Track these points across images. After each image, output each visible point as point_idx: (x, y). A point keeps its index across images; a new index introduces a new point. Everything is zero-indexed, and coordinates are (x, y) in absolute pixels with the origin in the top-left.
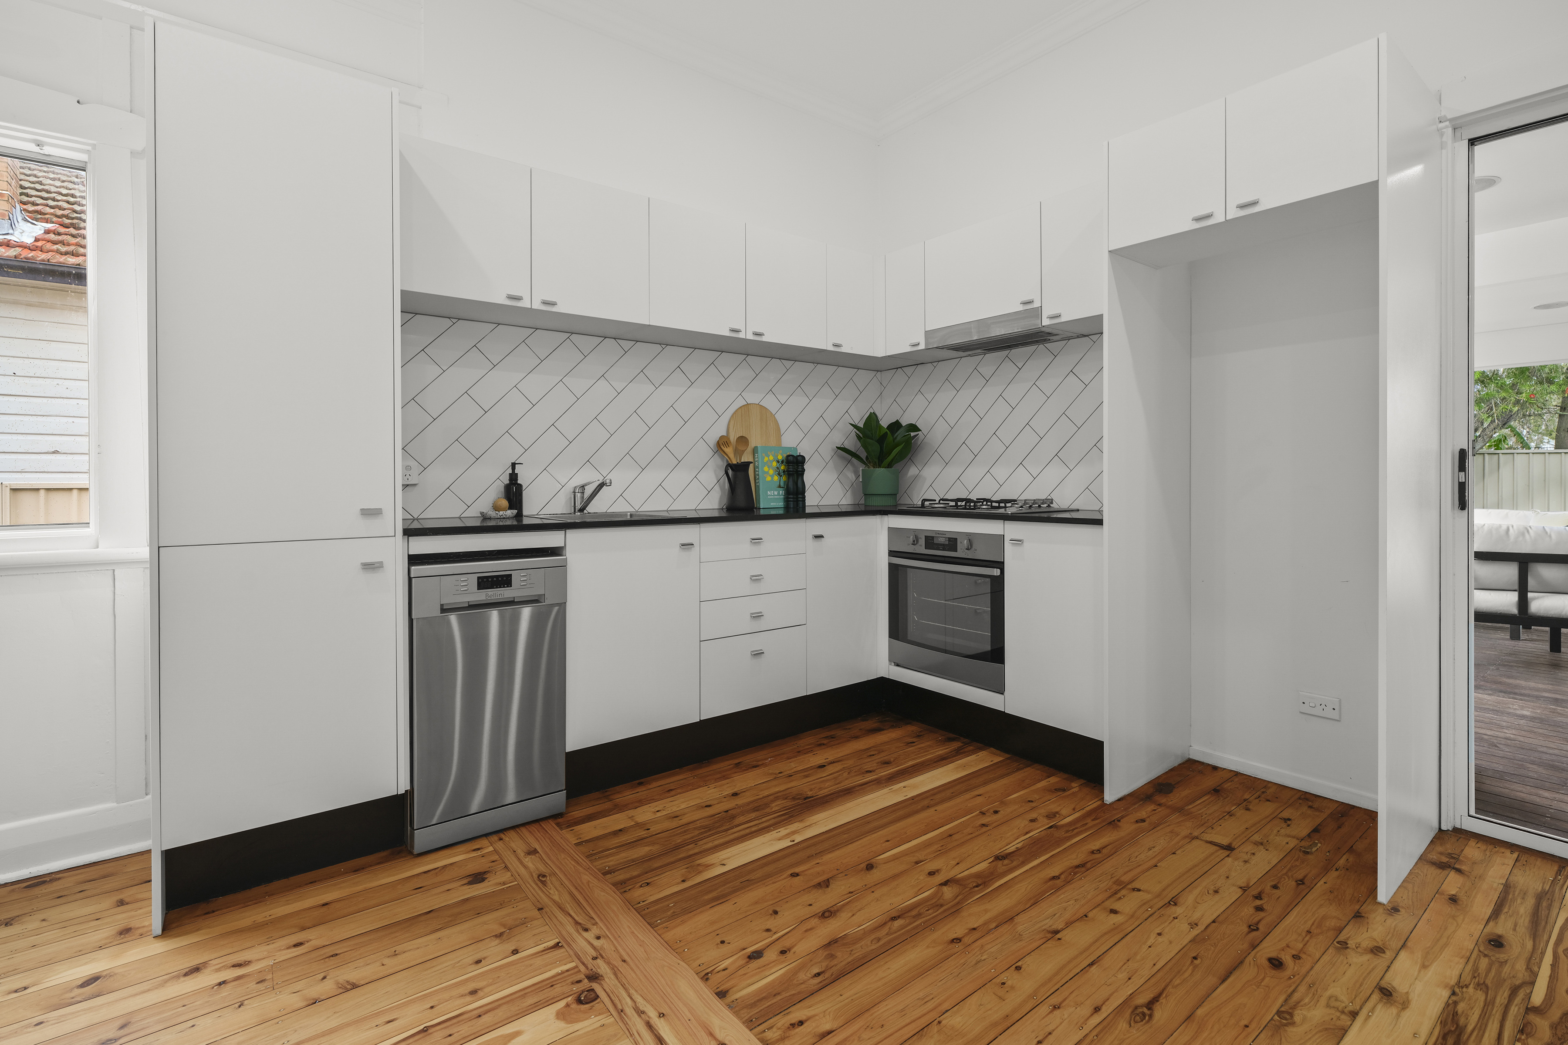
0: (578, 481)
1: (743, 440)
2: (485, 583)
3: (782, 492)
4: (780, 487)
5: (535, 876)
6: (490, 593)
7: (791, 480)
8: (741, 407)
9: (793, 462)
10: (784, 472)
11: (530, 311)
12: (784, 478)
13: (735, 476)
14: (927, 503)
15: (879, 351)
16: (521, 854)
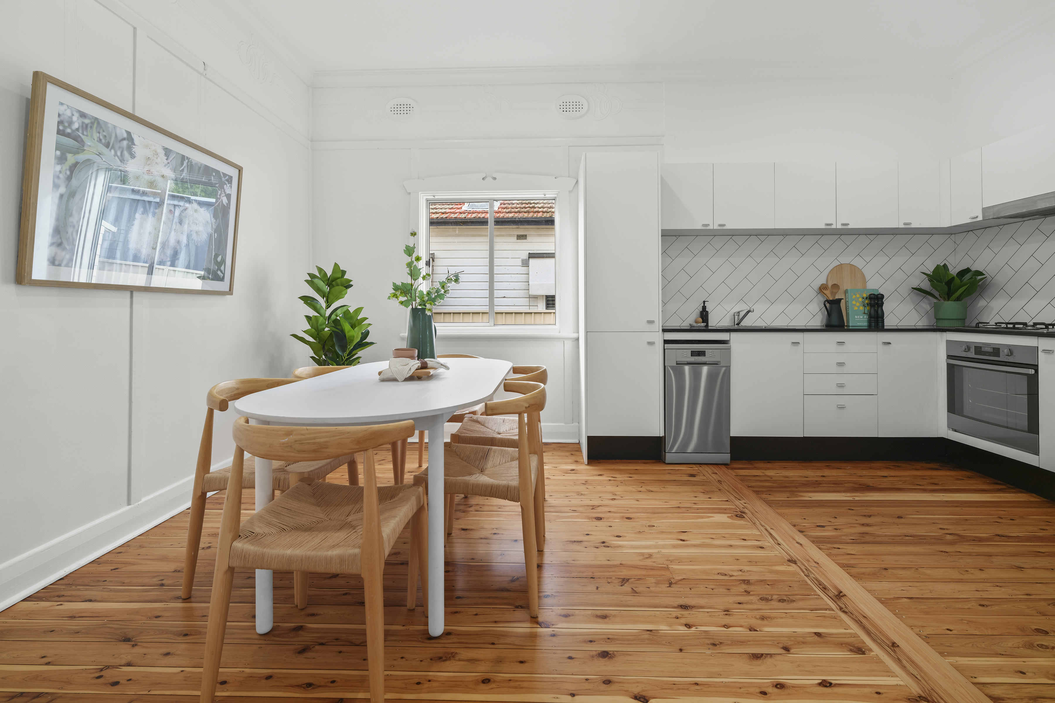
0: (736, 309)
1: (835, 286)
2: (694, 353)
3: (866, 317)
4: (864, 313)
5: (717, 481)
6: (696, 358)
7: (872, 309)
8: (836, 266)
9: (874, 299)
10: (867, 304)
11: (713, 230)
12: (868, 308)
13: (831, 307)
14: (980, 325)
15: (946, 223)
16: (710, 473)
